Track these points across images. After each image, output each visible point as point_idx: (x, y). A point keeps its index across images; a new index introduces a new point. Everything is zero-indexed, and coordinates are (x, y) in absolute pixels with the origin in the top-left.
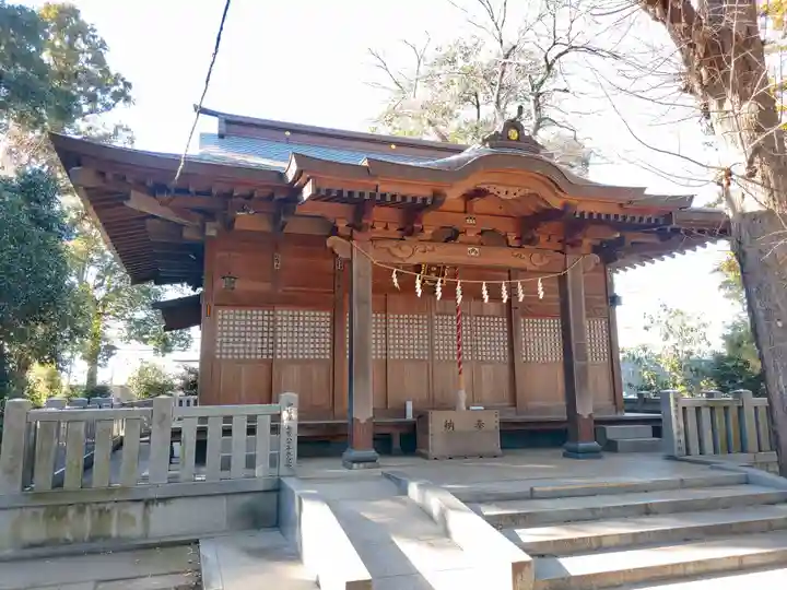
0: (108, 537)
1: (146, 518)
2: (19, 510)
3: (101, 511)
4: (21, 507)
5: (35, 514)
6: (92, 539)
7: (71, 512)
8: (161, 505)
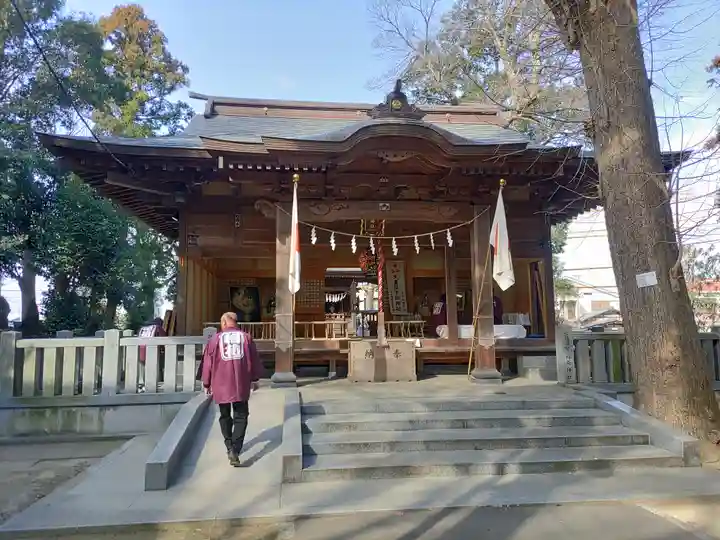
0: (74, 432)
1: (101, 420)
2: (12, 411)
3: (69, 413)
4: (14, 408)
5: (24, 414)
6: (64, 432)
7: (48, 413)
8: (111, 410)
